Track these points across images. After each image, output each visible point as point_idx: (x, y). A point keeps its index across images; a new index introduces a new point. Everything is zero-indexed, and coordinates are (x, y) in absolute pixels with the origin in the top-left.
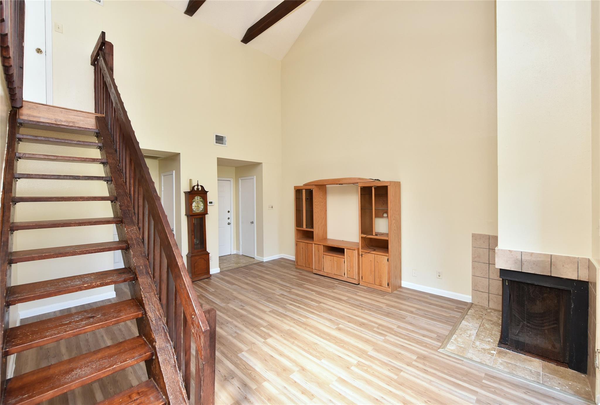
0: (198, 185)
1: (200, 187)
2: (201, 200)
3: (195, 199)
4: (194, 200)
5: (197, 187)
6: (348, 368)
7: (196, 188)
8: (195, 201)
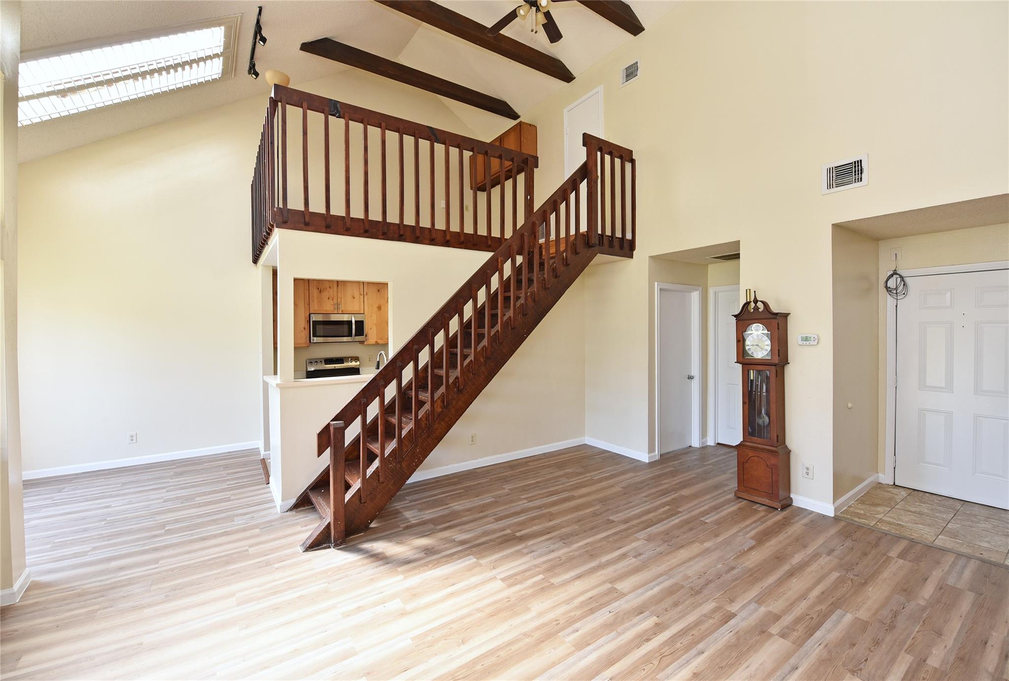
0: (756, 301)
1: (760, 305)
2: (766, 332)
3: (752, 330)
4: (749, 332)
5: (754, 305)
6: (369, 674)
7: (752, 305)
8: (752, 334)
